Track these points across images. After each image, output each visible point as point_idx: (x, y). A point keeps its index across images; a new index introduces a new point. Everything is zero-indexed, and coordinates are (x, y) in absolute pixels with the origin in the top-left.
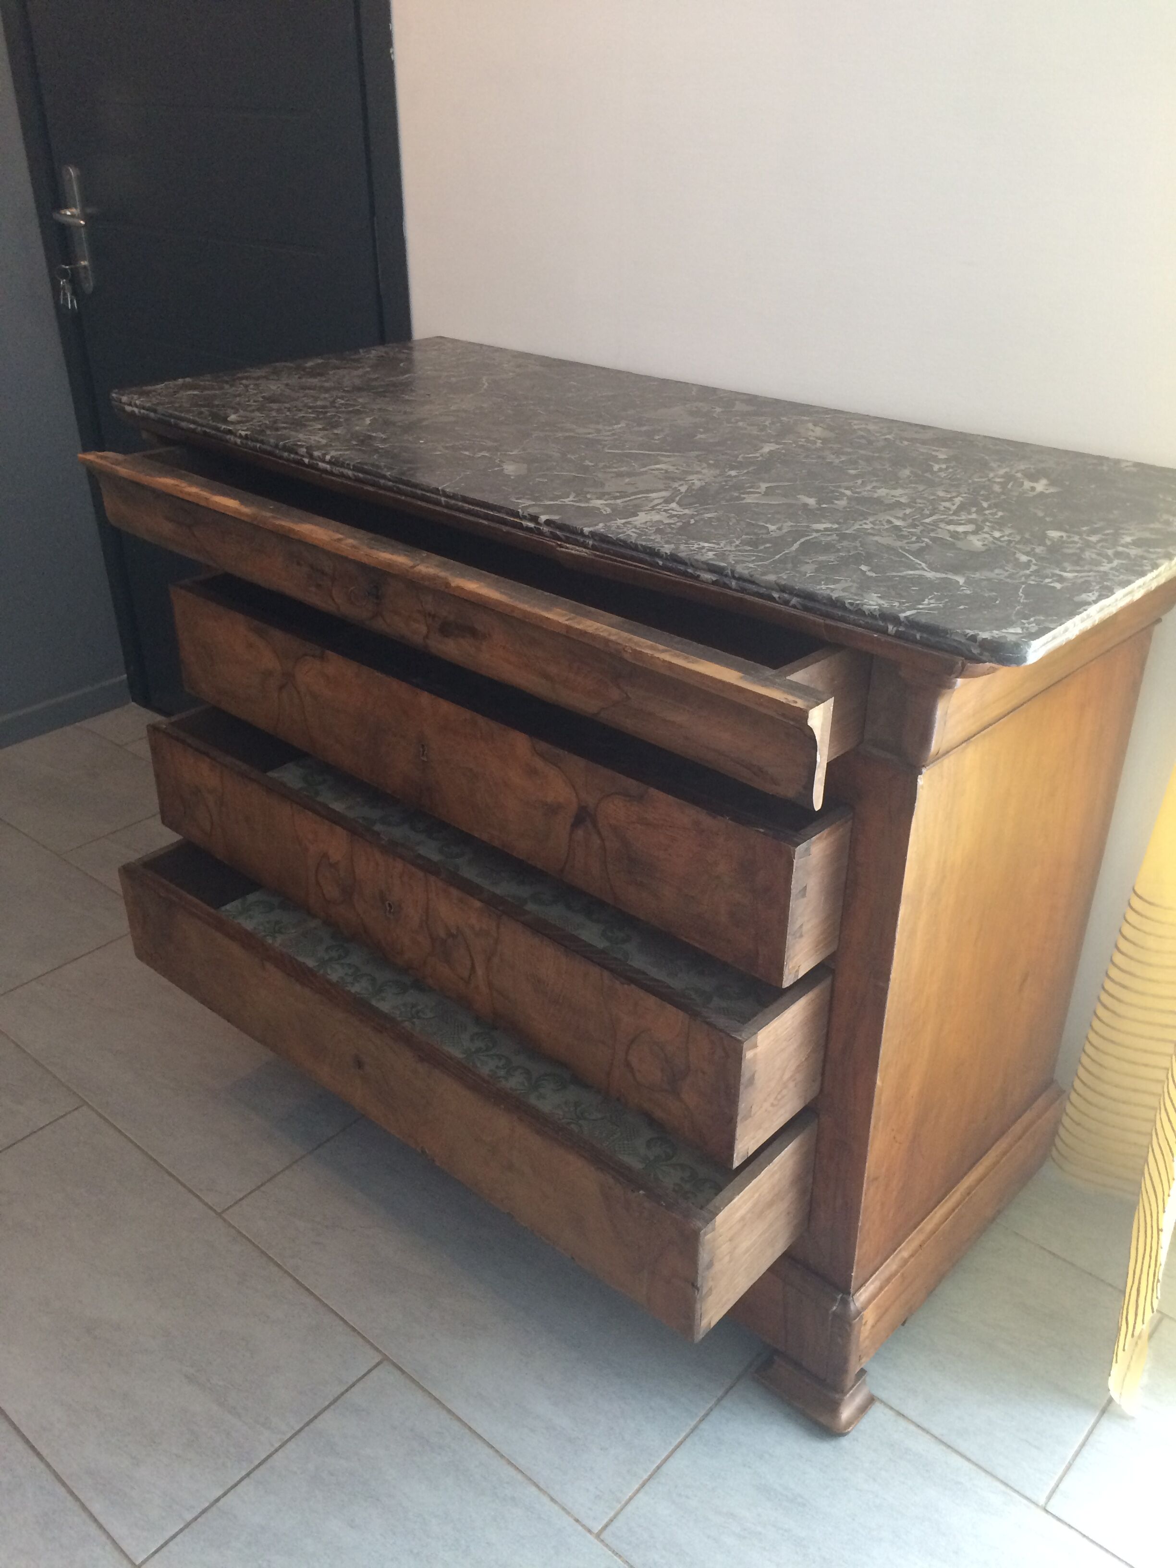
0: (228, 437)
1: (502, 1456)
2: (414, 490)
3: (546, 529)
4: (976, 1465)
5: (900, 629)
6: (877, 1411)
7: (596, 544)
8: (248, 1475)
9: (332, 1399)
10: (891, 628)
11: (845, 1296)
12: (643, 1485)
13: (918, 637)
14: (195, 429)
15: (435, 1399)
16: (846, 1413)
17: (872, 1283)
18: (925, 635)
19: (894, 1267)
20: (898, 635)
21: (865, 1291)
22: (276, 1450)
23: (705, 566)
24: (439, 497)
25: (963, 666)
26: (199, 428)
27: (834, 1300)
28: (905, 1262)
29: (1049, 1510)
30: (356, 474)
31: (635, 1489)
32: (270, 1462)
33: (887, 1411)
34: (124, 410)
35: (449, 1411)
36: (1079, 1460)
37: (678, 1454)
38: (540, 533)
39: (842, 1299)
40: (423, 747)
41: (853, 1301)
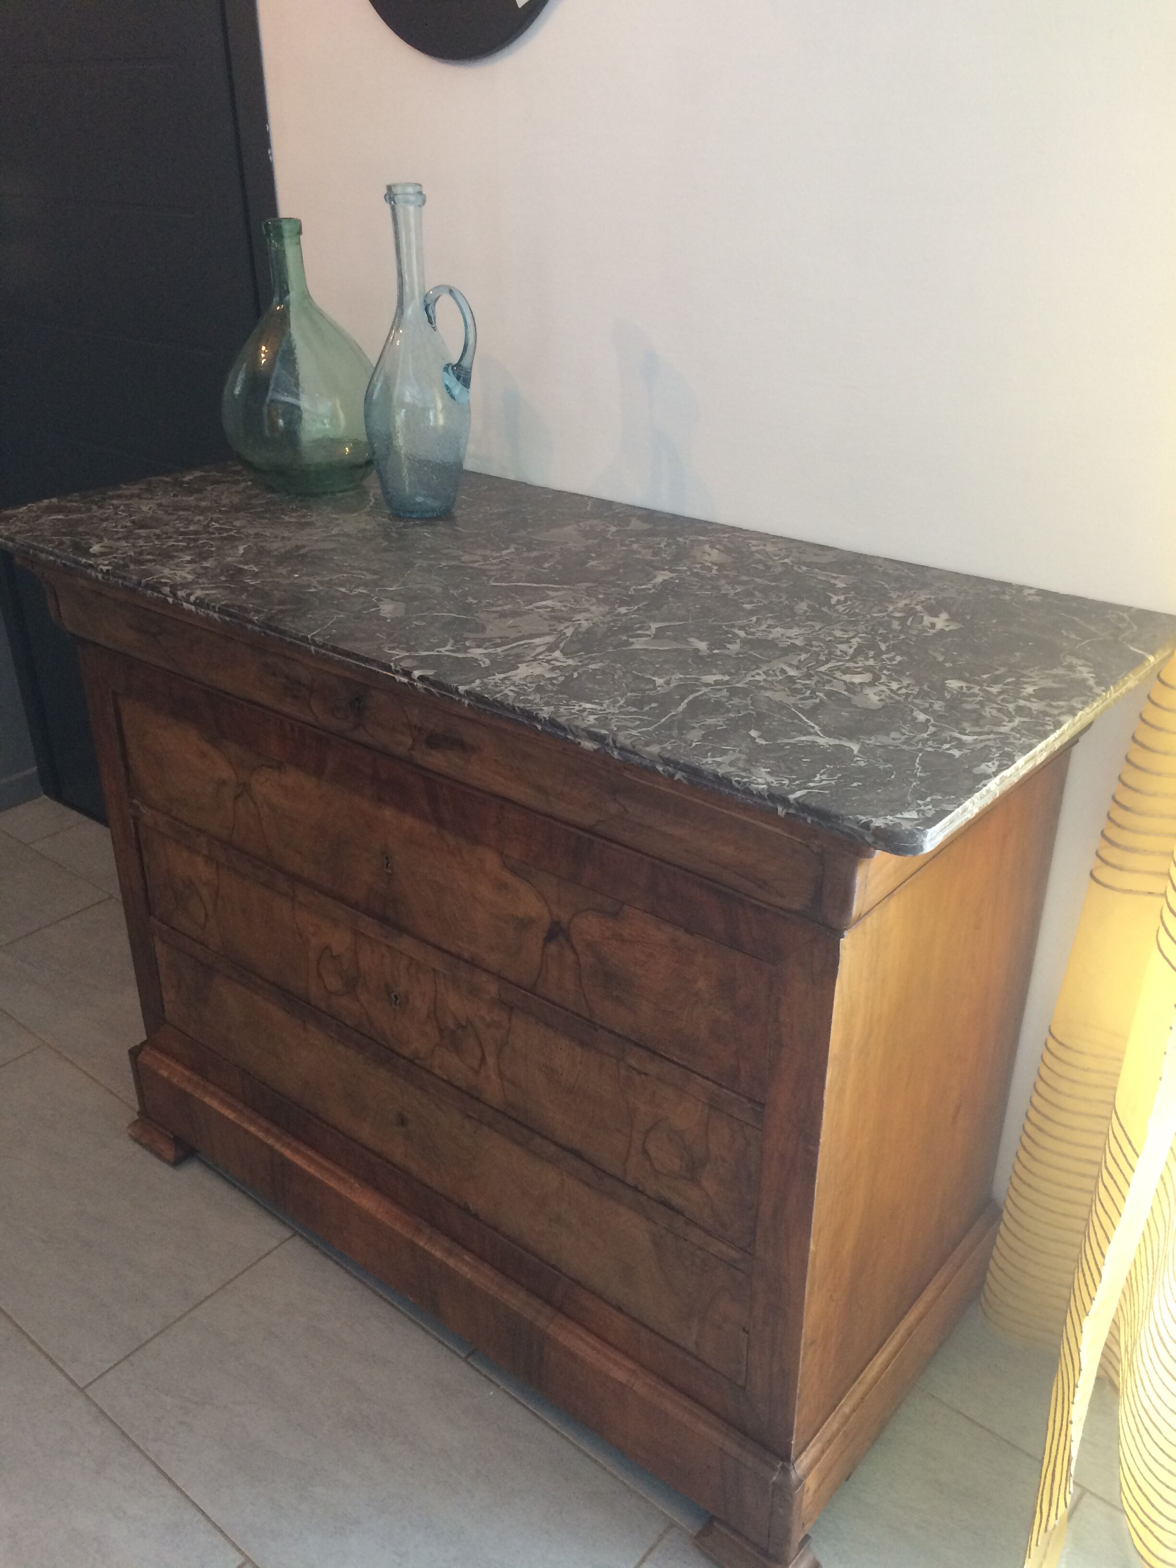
0: (88, 572)
2: (282, 637)
3: (419, 685)
5: (790, 812)
7: (472, 704)
10: (780, 810)
11: (786, 1464)
13: (809, 821)
14: (54, 562)
17: (813, 1446)
18: (816, 820)
19: (835, 1426)
20: (789, 818)
21: (806, 1456)
23: (585, 734)
24: (308, 646)
26: (58, 561)
28: (847, 1418)
30: (222, 617)
38: (414, 689)
39: (783, 1467)
40: (387, 858)
41: (794, 1469)
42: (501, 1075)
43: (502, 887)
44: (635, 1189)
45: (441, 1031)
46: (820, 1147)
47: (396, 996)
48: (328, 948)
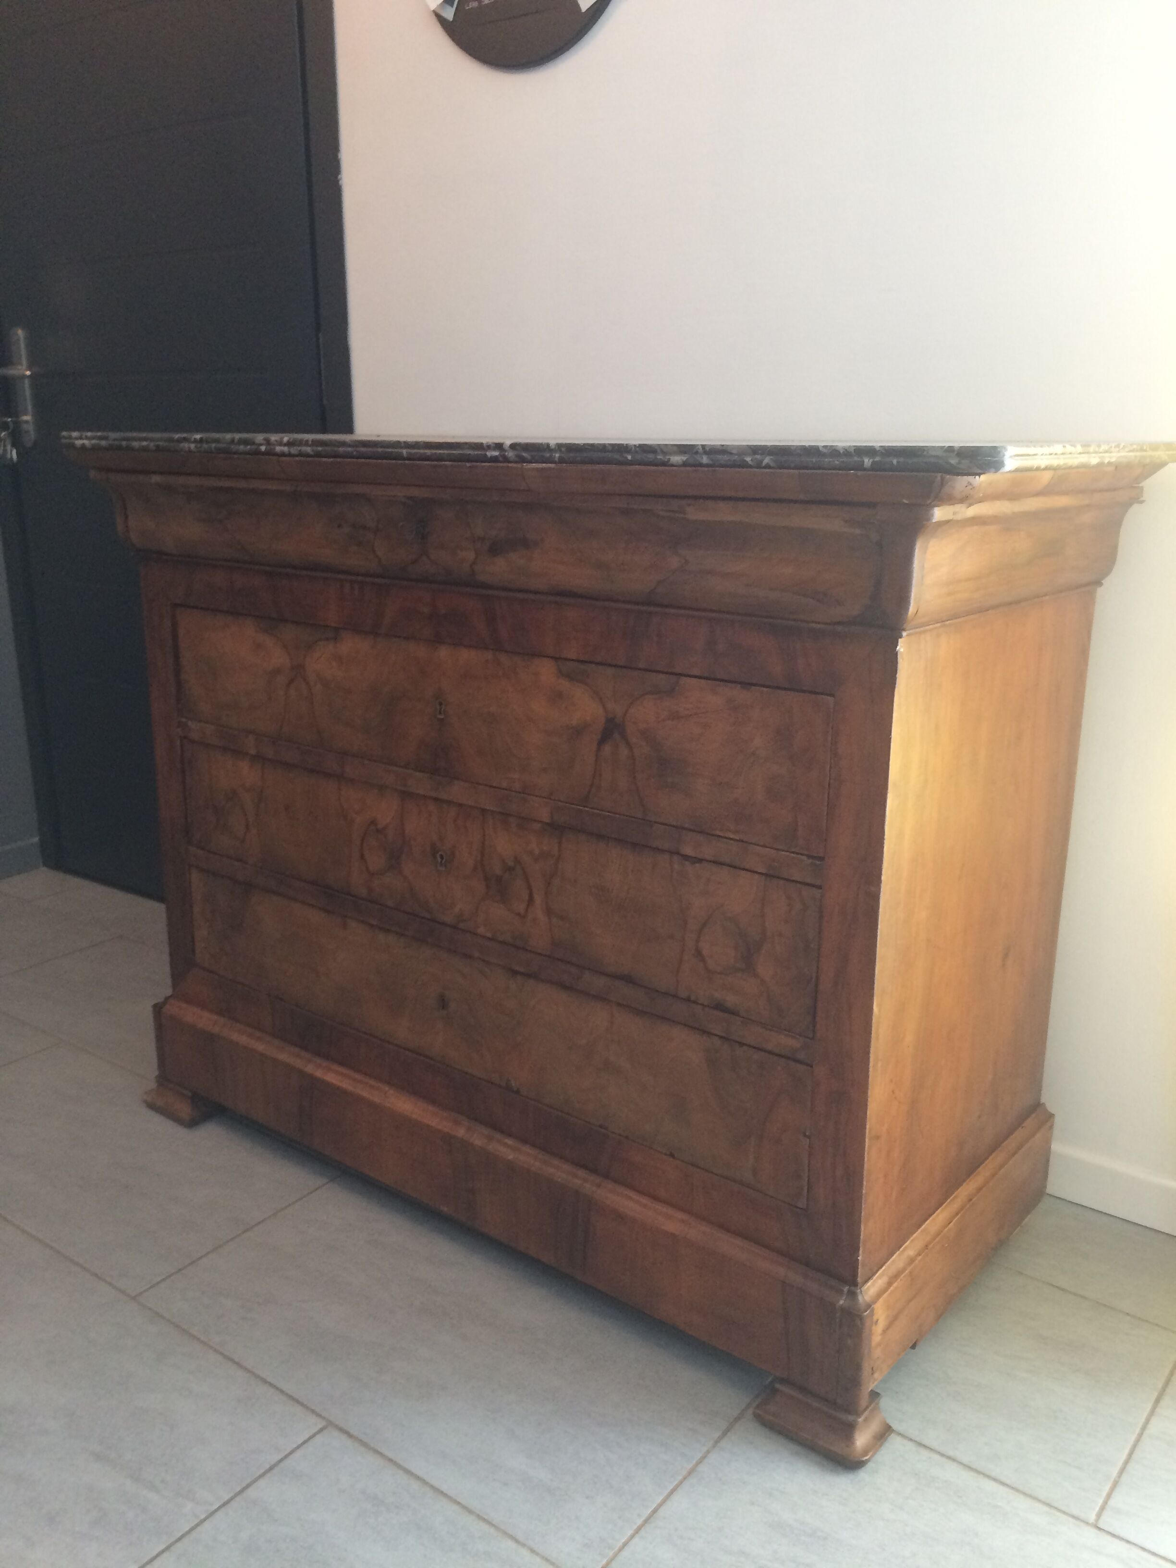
0: (182, 445)
1: (470, 1512)
2: (375, 449)
3: (511, 454)
4: (1013, 1488)
5: (875, 460)
6: (894, 1443)
7: (563, 455)
8: (168, 1548)
9: (268, 1467)
10: (867, 462)
11: (853, 1288)
12: (637, 1531)
13: (895, 462)
14: (148, 445)
15: (390, 1460)
16: (861, 1440)
17: (879, 1277)
18: (902, 460)
19: (901, 1264)
20: (875, 467)
21: (873, 1285)
22: (203, 1521)
23: (675, 449)
24: (400, 450)
25: (942, 479)
26: (152, 444)
27: (841, 1292)
28: (912, 1260)
29: (1101, 1527)
30: (315, 448)
31: (629, 1535)
32: (194, 1534)
33: (906, 1442)
34: (73, 446)
35: (407, 1472)
36: (1124, 1477)
37: (676, 1497)
38: (506, 460)
39: (849, 1291)
40: (441, 704)
41: (861, 1293)
42: (549, 912)
43: (557, 697)
44: (688, 1000)
45: (487, 879)
46: (883, 885)
47: (442, 857)
48: (373, 822)
